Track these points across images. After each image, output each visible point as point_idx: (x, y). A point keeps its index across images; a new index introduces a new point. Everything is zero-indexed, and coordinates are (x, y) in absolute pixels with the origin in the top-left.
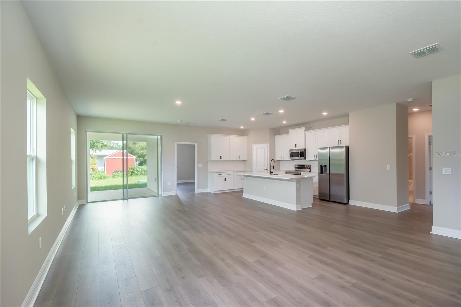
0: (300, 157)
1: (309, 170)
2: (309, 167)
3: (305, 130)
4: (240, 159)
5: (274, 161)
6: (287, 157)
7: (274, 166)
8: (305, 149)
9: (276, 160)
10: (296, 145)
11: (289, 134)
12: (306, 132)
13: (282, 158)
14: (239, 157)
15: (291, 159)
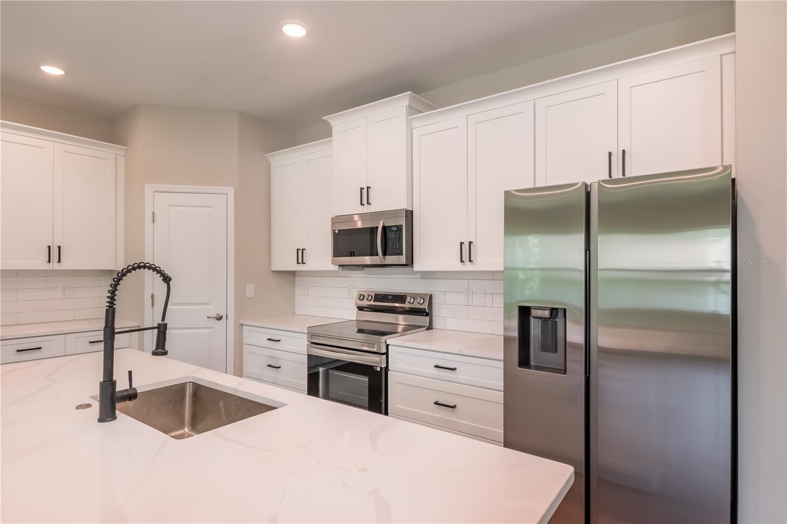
0: (385, 254)
2: (425, 305)
3: (413, 110)
4: (68, 264)
5: (167, 279)
8: (409, 214)
9: (273, 271)
10: (365, 192)
11: (332, 140)
12: (415, 124)
13: (300, 261)
14: (54, 253)
15: (340, 266)
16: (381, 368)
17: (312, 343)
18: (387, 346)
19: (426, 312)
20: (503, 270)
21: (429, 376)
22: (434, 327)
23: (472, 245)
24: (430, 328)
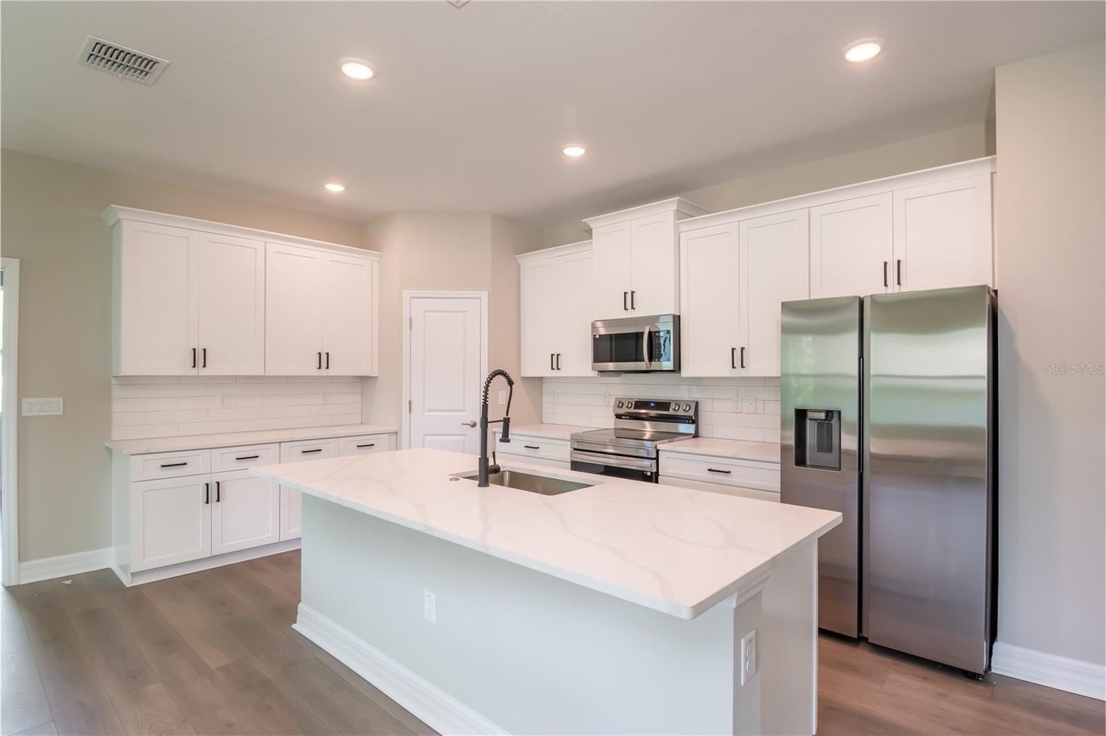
0: (651, 359)
1: (688, 428)
2: (691, 413)
3: (681, 215)
4: (334, 370)
5: (511, 383)
6: (579, 361)
7: (506, 422)
8: (677, 320)
9: (522, 377)
10: (629, 297)
11: (591, 242)
12: (683, 228)
13: (555, 367)
14: (323, 360)
15: (600, 371)
16: (652, 473)
17: (575, 449)
18: (658, 451)
19: (692, 420)
20: (779, 375)
21: (703, 480)
22: (700, 435)
23: (744, 351)
24: (696, 435)
